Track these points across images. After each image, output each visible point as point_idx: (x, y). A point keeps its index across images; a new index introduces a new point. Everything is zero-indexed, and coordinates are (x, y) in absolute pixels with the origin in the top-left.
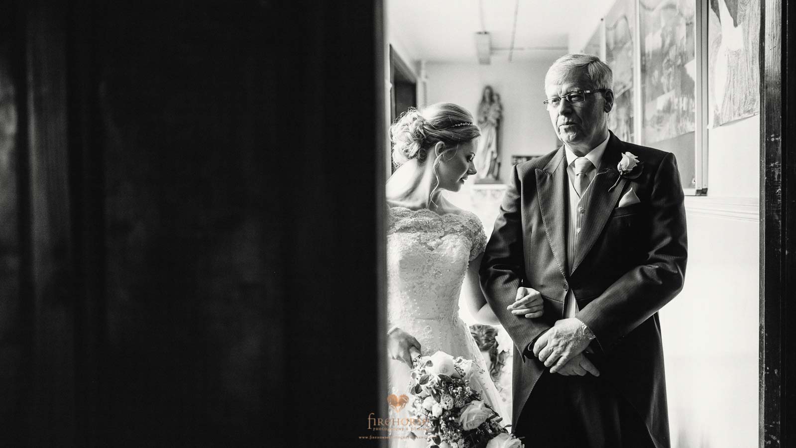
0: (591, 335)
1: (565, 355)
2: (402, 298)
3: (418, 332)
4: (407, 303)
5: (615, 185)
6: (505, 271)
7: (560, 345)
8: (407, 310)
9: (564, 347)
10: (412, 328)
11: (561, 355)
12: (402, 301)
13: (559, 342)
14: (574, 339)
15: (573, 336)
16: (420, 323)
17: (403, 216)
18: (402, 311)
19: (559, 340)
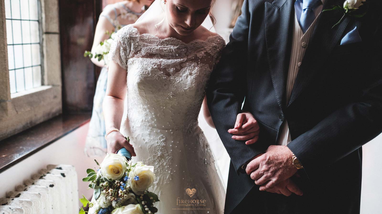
0: (300, 166)
1: (274, 180)
2: (144, 110)
3: (153, 139)
4: (147, 115)
5: (339, 22)
6: (227, 94)
7: (270, 171)
8: (146, 120)
9: (273, 173)
10: (148, 135)
11: (270, 179)
12: (144, 113)
13: (270, 168)
14: (283, 167)
15: (283, 164)
16: (156, 132)
17: (150, 42)
18: (142, 121)
19: (269, 166)
